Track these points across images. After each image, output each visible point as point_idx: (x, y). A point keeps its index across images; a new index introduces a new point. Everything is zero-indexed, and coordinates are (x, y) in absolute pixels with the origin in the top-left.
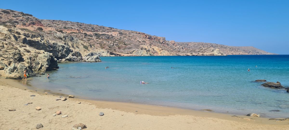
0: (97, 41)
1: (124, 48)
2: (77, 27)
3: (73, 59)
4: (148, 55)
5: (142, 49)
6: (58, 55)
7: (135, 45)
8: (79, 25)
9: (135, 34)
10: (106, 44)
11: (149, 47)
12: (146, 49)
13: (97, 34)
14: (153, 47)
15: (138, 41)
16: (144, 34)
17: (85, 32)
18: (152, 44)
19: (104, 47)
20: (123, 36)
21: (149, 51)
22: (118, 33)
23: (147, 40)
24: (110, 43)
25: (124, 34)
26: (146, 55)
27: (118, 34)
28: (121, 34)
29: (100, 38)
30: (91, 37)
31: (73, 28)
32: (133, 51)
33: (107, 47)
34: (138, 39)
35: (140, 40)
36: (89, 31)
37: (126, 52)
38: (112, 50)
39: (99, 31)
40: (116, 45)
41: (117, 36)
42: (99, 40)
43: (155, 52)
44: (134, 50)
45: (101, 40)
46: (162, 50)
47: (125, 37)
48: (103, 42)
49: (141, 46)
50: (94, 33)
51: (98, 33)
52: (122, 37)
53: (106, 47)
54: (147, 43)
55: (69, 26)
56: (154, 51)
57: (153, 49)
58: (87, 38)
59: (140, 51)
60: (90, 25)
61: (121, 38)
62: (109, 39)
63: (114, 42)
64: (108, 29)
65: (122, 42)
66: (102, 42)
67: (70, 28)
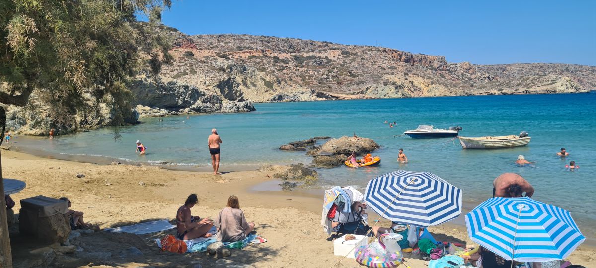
0: (296, 70)
1: (349, 82)
2: (261, 44)
3: (204, 109)
4: (400, 96)
5: (385, 84)
6: (178, 102)
7: (372, 76)
8: (265, 41)
9: (375, 53)
10: (313, 77)
11: (403, 79)
12: (394, 83)
13: (298, 58)
14: (412, 80)
15: (380, 66)
16: (396, 51)
17: (275, 54)
18: (410, 72)
19: (310, 83)
20: (350, 58)
21: (401, 87)
22: (339, 52)
23: (399, 64)
24: (323, 73)
25: (352, 53)
26: (395, 96)
27: (340, 54)
28: (346, 53)
29: (304, 64)
30: (286, 63)
31: (254, 47)
32: (367, 89)
33: (316, 83)
34: (380, 63)
35: (384, 66)
36: (284, 51)
37: (352, 91)
38: (325, 87)
39: (302, 50)
40: (333, 77)
41: (339, 58)
42: (301, 70)
43: (415, 90)
44: (370, 86)
45: (304, 69)
46: (432, 84)
47: (354, 60)
48: (309, 72)
49: (386, 77)
50: (294, 56)
51: (301, 54)
52: (348, 60)
53: (313, 82)
54: (399, 70)
55: (246, 44)
56: (414, 86)
57: (412, 83)
58: (279, 65)
59: (381, 87)
60: (286, 40)
61: (345, 62)
62: (322, 65)
63: (330, 72)
64: (320, 46)
65: (346, 71)
66: (306, 72)
67: (247, 48)
